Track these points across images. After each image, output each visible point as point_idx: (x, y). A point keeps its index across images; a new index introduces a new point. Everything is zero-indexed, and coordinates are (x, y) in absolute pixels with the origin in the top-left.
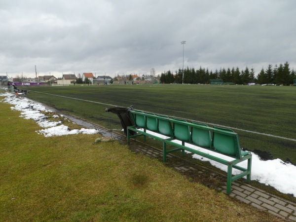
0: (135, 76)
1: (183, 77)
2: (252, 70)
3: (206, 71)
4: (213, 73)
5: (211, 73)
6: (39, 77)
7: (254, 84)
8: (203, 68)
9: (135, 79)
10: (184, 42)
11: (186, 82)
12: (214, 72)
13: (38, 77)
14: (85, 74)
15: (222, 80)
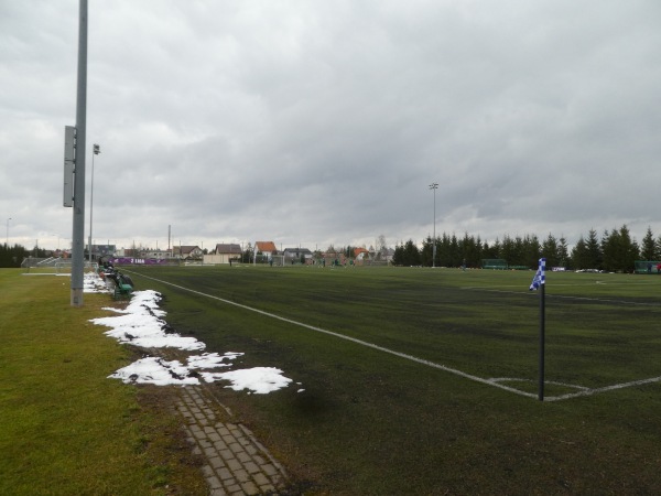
0: (361, 250)
1: (434, 254)
2: (562, 240)
3: (476, 241)
4: (490, 246)
5: (486, 246)
6: (175, 247)
7: (563, 269)
8: (470, 236)
9: (360, 257)
10: (435, 186)
11: (439, 264)
12: (491, 244)
13: (171, 248)
14: (257, 243)
15: (505, 261)
